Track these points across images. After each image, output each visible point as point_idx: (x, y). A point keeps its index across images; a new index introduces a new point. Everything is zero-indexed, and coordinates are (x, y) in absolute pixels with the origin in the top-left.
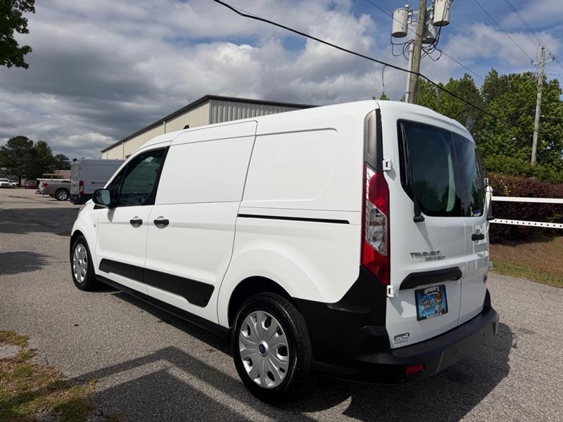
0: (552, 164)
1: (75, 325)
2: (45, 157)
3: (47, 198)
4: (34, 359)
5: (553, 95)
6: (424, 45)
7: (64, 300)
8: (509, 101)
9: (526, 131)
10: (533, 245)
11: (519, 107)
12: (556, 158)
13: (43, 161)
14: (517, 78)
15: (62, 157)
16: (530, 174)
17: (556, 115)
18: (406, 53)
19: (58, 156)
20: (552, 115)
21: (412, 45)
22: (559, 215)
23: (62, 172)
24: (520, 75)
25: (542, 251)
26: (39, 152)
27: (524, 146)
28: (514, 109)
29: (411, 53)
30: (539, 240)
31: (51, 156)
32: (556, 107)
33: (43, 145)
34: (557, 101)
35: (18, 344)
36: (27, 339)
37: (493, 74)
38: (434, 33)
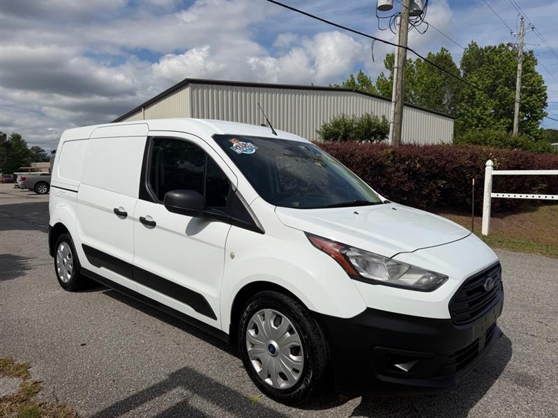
0: (530, 134)
1: (82, 345)
2: (20, 151)
3: (26, 193)
4: (39, 396)
5: (529, 66)
6: (411, 18)
7: (64, 313)
8: (485, 74)
9: (503, 102)
10: (521, 216)
11: (495, 79)
12: (532, 128)
13: (19, 154)
14: (493, 50)
15: (38, 150)
16: (514, 145)
17: (531, 85)
18: (392, 26)
19: (33, 148)
20: (528, 85)
21: (399, 18)
22: (544, 185)
23: (39, 165)
24: (495, 47)
25: (531, 221)
26: (13, 145)
27: (501, 118)
28: (490, 81)
29: (398, 27)
30: (526, 210)
31: (27, 149)
32: (531, 78)
33: (17, 138)
34: (532, 72)
35: (19, 375)
36: (27, 367)
37: (472, 48)
38: (420, 4)
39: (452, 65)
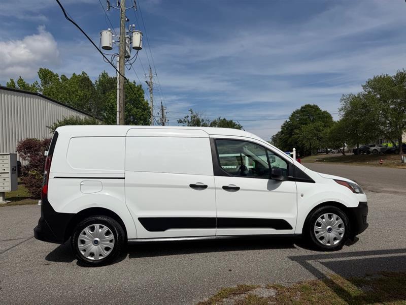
21: (118, 58)
29: (118, 63)
37: (104, 76)
38: (129, 52)
39: (92, 85)
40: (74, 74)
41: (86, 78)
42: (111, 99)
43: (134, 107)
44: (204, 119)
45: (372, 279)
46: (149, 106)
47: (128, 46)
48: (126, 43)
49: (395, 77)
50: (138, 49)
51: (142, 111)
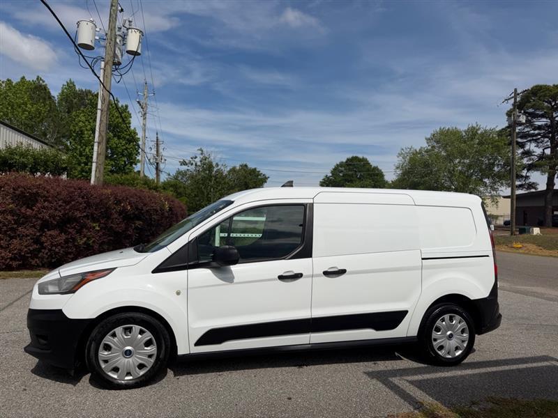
21: (103, 63)
29: (102, 71)
37: (71, 85)
38: (120, 57)
40: (23, 78)
41: (41, 86)
42: (80, 121)
43: (115, 136)
44: (219, 164)
45: (480, 409)
46: (138, 136)
47: (119, 48)
48: (116, 42)
49: (465, 132)
50: (135, 54)
51: (127, 143)
